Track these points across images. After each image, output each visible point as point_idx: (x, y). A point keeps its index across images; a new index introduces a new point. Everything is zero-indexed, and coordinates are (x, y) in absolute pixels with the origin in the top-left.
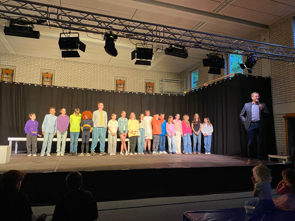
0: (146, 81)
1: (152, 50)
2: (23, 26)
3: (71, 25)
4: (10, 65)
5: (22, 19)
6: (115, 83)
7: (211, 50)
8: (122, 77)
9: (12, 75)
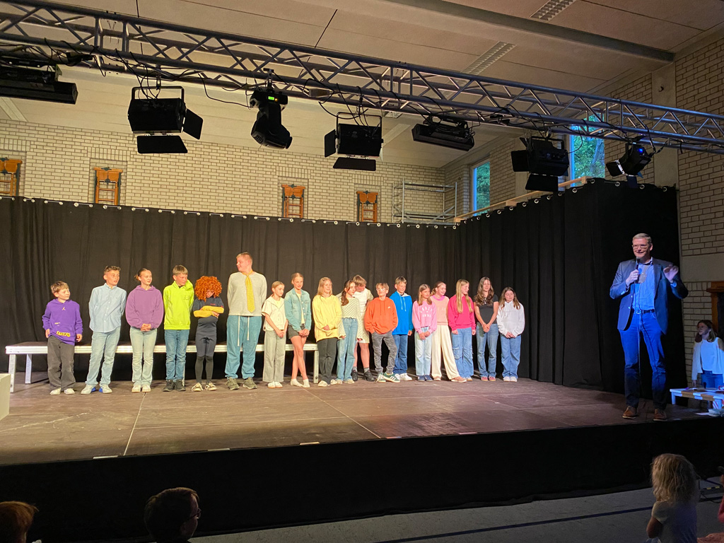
0: (358, 189)
1: (379, 130)
2: (29, 67)
3: (162, 66)
4: (11, 148)
5: (28, 50)
6: (281, 194)
7: (534, 128)
8: (298, 178)
9: (17, 174)
